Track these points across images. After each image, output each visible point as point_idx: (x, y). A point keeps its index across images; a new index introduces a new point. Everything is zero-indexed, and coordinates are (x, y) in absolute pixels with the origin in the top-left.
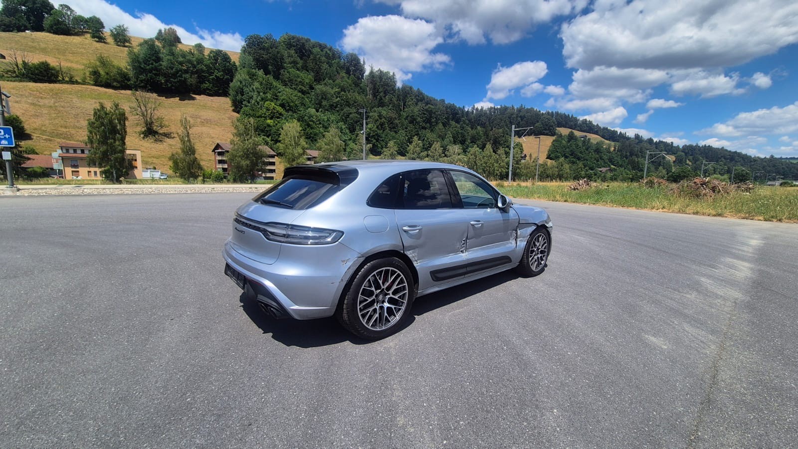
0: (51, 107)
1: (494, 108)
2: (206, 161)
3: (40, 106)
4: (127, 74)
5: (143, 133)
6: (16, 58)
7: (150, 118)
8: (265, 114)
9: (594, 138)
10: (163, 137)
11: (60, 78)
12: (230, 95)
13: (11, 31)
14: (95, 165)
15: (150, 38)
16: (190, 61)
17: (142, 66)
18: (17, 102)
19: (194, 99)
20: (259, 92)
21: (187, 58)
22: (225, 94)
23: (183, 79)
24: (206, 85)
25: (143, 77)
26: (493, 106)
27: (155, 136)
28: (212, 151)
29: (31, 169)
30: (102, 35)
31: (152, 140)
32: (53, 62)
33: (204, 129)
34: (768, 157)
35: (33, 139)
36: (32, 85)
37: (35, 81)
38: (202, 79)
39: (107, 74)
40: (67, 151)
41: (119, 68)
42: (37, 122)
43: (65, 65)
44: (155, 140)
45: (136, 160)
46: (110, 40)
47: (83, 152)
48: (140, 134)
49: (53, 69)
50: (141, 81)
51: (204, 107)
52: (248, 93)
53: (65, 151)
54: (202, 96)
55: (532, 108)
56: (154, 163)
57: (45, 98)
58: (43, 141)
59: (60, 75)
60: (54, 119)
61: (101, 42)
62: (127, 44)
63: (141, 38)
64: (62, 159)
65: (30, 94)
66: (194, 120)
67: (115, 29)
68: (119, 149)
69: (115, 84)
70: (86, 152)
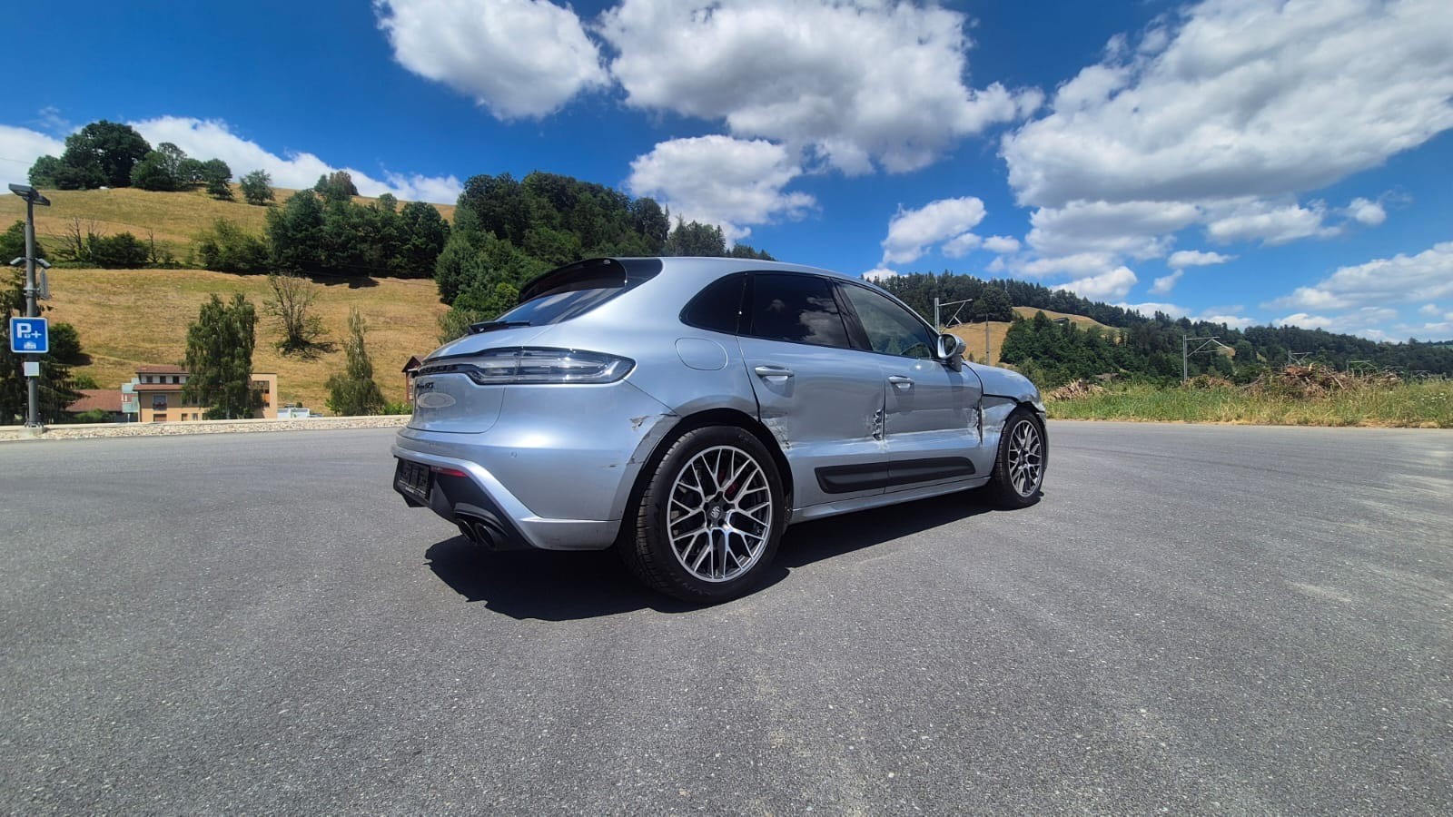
0: (129, 307)
1: (899, 278)
2: (391, 389)
3: (111, 307)
4: (264, 248)
5: (283, 346)
6: (78, 230)
7: (298, 320)
8: (497, 304)
9: (1083, 323)
10: (317, 350)
11: (150, 261)
12: (436, 274)
13: (77, 188)
14: (195, 402)
15: (305, 189)
16: (371, 223)
17: (289, 234)
18: (71, 302)
19: (374, 284)
20: (486, 269)
21: (367, 217)
22: (428, 274)
23: (358, 252)
24: (397, 260)
25: (290, 252)
26: (895, 275)
27: (303, 349)
28: (403, 371)
29: (83, 414)
30: (226, 188)
31: (299, 357)
32: (139, 234)
33: (391, 335)
34: (1406, 342)
35: (91, 363)
36: (101, 273)
37: (107, 266)
38: (389, 252)
39: (230, 249)
40: (150, 380)
41: (250, 240)
42: (103, 334)
43: (159, 237)
44: (304, 357)
45: (267, 392)
46: (239, 195)
47: (176, 380)
48: (278, 348)
49: (140, 245)
50: (287, 259)
51: (392, 297)
52: (468, 271)
53: (144, 380)
54: (389, 279)
55: (965, 275)
56: (299, 397)
57: (121, 293)
58: (109, 366)
59: (150, 255)
60: (133, 328)
61: (224, 199)
62: (267, 201)
63: (290, 190)
64: (139, 394)
65: (96, 287)
66: (373, 320)
67: (250, 177)
68: (239, 372)
69: (241, 265)
70: (183, 380)
